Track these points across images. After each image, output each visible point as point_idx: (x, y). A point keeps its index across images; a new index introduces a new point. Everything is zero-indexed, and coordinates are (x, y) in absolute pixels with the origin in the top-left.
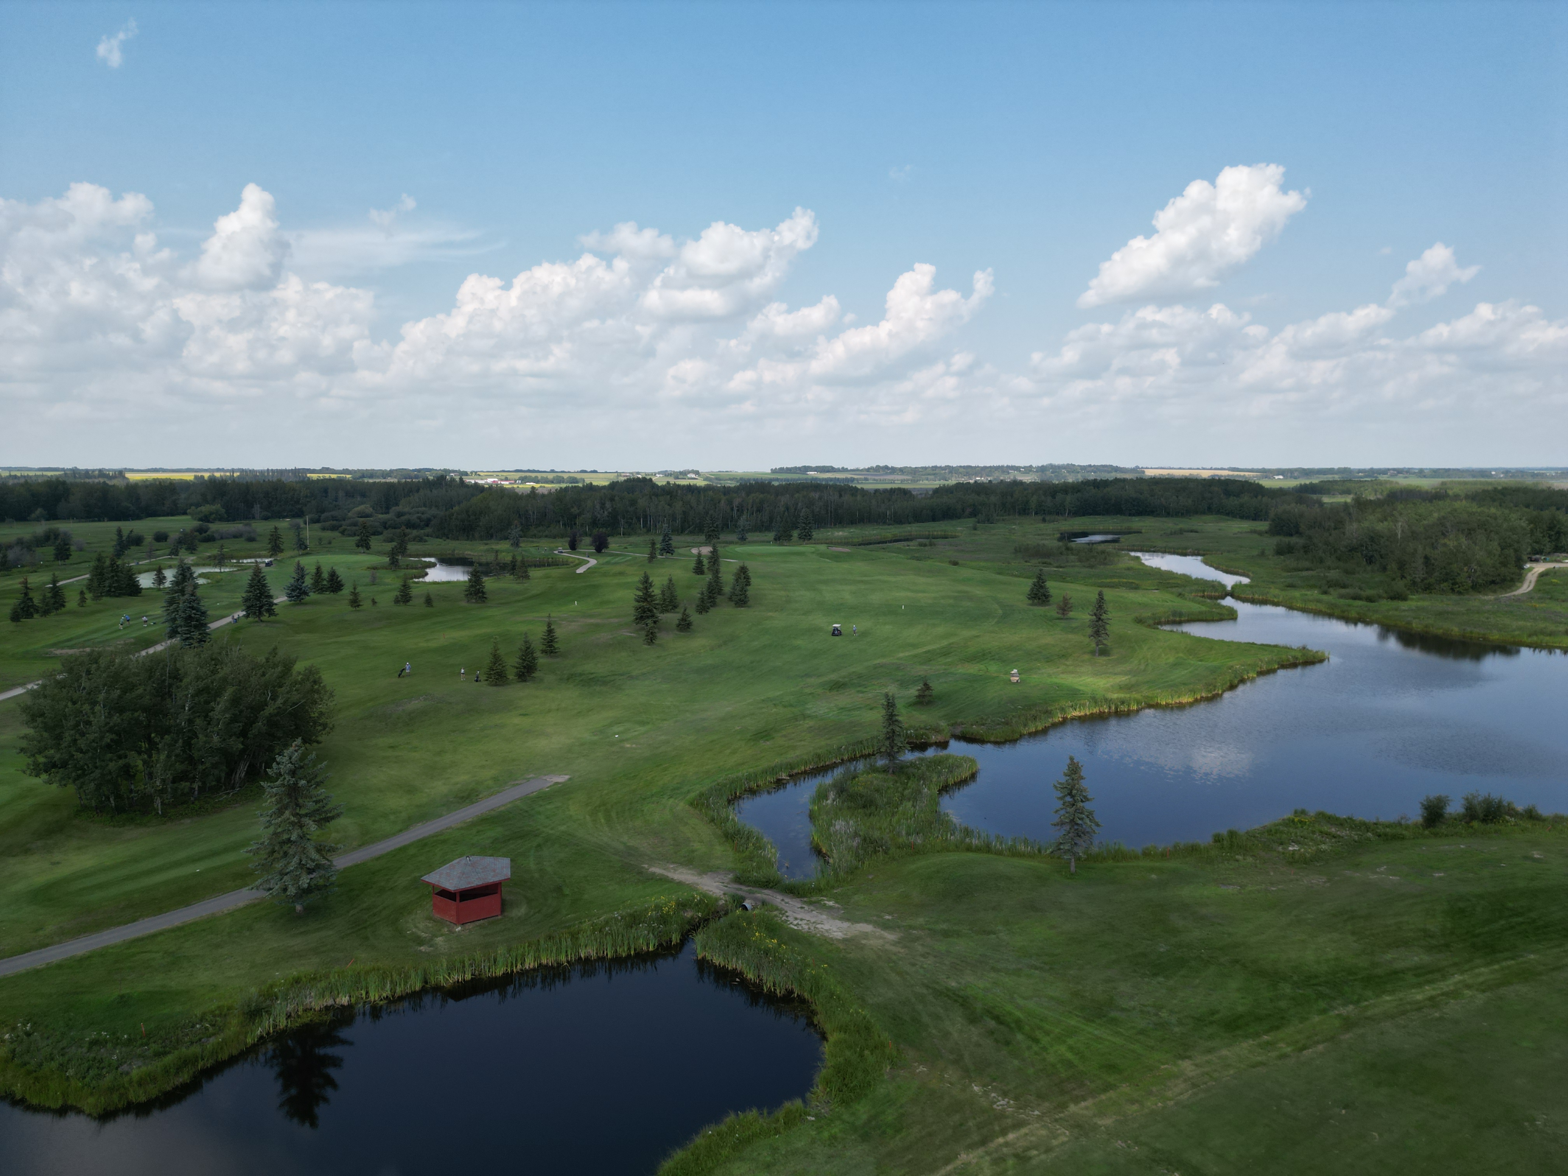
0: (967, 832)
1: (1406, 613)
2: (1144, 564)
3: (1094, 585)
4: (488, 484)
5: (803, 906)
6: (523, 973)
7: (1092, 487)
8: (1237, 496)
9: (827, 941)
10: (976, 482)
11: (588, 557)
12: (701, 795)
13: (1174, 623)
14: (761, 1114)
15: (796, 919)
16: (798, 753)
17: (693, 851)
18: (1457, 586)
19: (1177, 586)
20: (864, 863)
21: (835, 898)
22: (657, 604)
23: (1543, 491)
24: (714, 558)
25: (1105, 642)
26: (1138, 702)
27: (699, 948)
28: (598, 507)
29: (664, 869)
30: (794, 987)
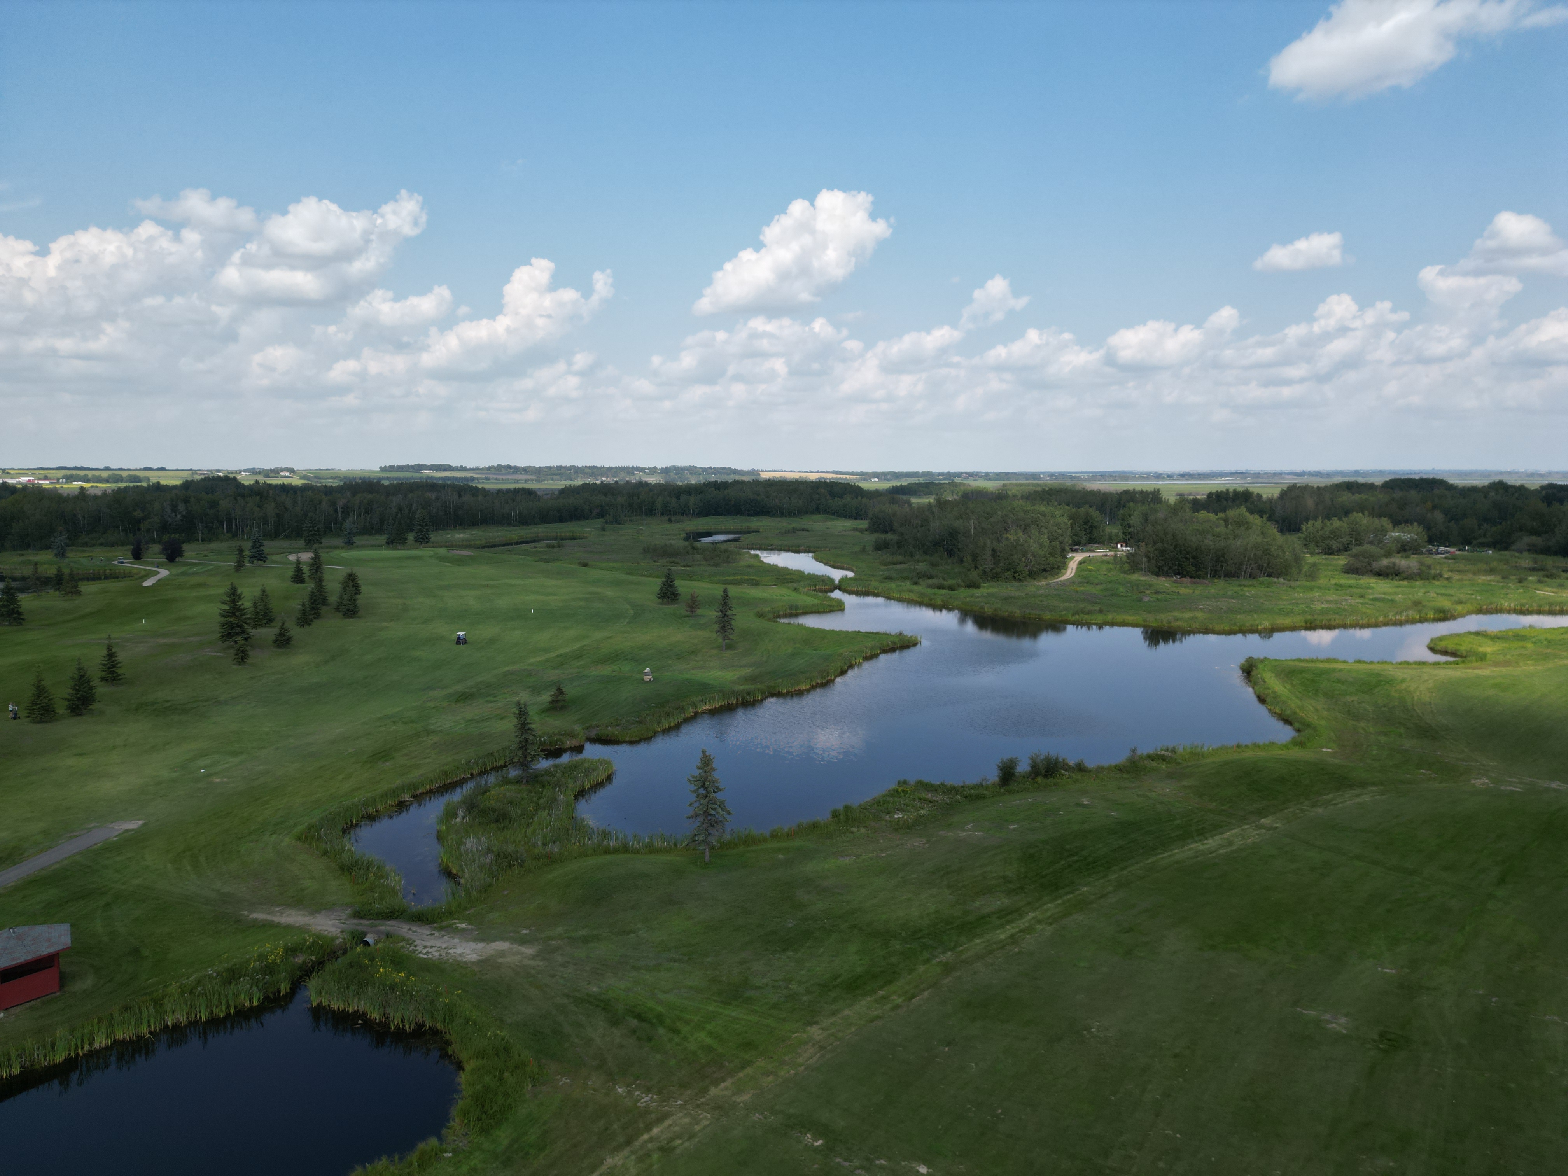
0: (605, 835)
1: (980, 599)
2: (763, 561)
3: (719, 582)
4: (20, 483)
5: (433, 932)
6: (91, 1054)
7: (714, 489)
8: (841, 497)
9: (460, 965)
10: (602, 482)
11: (158, 567)
12: (310, 828)
13: (791, 616)
14: (392, 1161)
15: (425, 947)
16: (422, 771)
17: (303, 890)
18: (1018, 574)
19: (793, 581)
20: (498, 879)
21: (468, 920)
22: (249, 619)
23: (1079, 491)
24: (317, 566)
25: (731, 637)
26: (762, 692)
27: (313, 994)
28: (168, 509)
29: (269, 914)
30: (425, 1019)
